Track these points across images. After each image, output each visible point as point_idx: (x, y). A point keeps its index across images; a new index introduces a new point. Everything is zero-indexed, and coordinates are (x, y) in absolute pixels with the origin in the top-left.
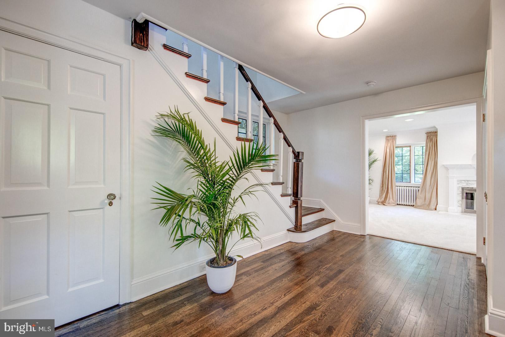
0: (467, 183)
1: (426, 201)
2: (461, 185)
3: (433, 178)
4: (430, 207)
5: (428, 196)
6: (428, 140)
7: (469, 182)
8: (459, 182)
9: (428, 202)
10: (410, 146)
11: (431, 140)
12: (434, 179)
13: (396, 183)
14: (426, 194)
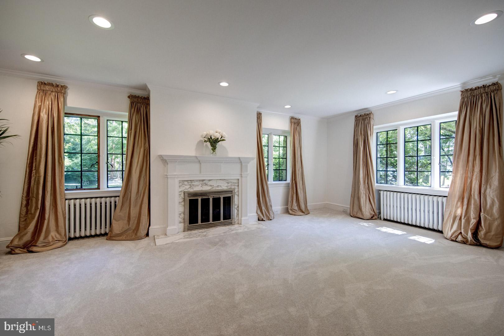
0: (190, 185)
1: (131, 223)
2: (184, 188)
3: (142, 179)
4: (138, 234)
5: (134, 212)
6: (132, 110)
7: (193, 183)
8: (181, 184)
9: (135, 226)
10: (99, 117)
11: (138, 111)
12: (144, 179)
13: (66, 192)
14: (132, 208)
